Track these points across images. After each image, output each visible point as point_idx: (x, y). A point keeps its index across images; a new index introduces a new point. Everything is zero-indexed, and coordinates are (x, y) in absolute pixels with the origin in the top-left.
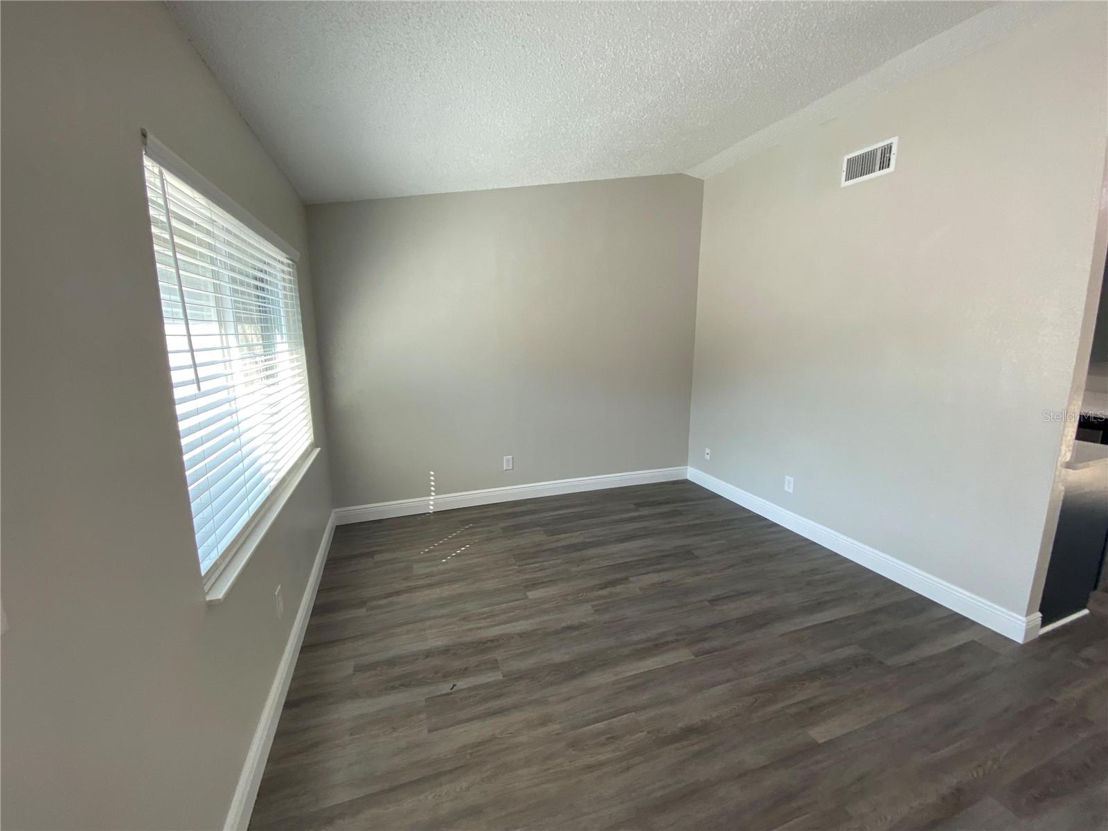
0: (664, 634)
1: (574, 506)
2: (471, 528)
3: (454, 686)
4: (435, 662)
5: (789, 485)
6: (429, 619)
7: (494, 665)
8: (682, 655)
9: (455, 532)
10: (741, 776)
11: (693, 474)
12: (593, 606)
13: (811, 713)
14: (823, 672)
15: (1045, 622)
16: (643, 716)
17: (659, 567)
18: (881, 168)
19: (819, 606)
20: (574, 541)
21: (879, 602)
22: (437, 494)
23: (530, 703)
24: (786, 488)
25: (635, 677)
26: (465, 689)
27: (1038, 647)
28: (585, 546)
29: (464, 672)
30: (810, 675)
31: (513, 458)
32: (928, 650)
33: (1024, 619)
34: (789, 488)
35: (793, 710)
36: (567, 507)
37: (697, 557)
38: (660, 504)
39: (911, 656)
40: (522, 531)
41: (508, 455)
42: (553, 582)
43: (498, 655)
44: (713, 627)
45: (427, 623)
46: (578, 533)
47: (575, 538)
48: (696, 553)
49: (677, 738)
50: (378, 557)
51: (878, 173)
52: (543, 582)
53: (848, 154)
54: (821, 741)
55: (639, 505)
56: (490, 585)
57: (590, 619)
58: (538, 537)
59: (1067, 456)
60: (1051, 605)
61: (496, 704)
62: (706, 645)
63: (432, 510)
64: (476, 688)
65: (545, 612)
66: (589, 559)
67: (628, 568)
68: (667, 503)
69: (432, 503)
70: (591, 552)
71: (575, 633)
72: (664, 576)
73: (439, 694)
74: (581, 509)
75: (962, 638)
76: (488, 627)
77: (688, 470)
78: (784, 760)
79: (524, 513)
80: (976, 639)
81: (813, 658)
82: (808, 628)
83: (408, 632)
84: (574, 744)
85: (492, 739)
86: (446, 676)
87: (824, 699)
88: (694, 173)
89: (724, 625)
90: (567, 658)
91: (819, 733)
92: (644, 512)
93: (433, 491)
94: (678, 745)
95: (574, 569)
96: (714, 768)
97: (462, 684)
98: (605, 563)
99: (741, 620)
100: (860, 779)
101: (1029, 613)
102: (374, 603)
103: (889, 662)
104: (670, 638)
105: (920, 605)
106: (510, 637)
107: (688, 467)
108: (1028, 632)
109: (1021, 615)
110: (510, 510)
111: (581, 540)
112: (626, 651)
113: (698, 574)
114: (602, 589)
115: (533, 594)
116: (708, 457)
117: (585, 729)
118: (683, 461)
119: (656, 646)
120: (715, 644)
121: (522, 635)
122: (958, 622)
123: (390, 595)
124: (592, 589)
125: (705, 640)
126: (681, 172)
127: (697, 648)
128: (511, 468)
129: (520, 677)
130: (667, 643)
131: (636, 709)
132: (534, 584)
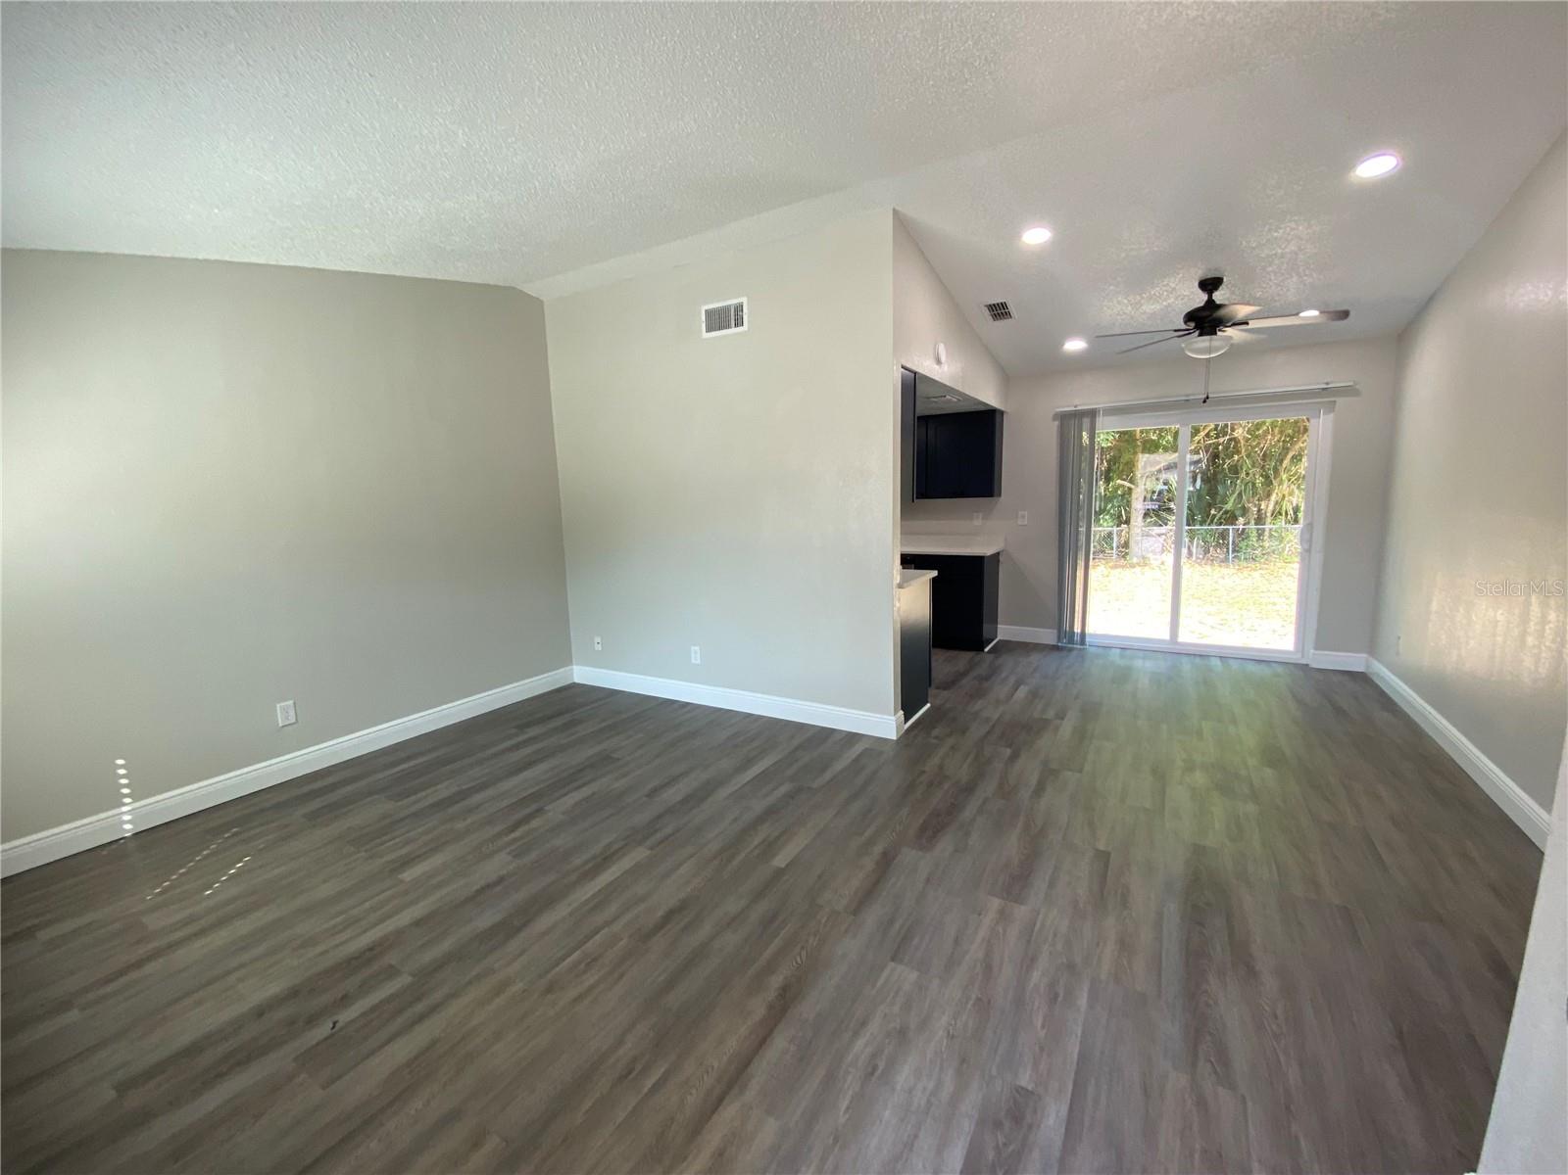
0: (609, 845)
1: (422, 754)
2: (235, 834)
3: (335, 1024)
4: (281, 1014)
5: (696, 657)
6: (229, 973)
7: (392, 972)
8: (640, 854)
9: (208, 848)
10: (729, 924)
11: (582, 674)
12: (509, 853)
13: (769, 848)
14: (770, 813)
15: (907, 719)
16: (617, 927)
17: (576, 784)
18: (736, 325)
19: (749, 762)
20: (445, 794)
21: (795, 742)
22: (135, 800)
23: (470, 983)
24: (693, 661)
25: (594, 896)
26: (357, 1018)
27: (907, 737)
28: (462, 795)
29: (345, 1000)
30: (761, 819)
31: (295, 703)
32: (839, 766)
33: (893, 718)
34: (696, 660)
35: (757, 852)
36: (409, 758)
37: (618, 759)
38: (551, 718)
39: (828, 775)
40: (345, 810)
41: (285, 700)
42: (434, 850)
43: (392, 958)
44: (660, 817)
45: (232, 978)
46: (446, 784)
47: (444, 790)
48: (615, 756)
49: (660, 926)
50: (44, 935)
51: (733, 330)
52: (419, 856)
53: (706, 303)
54: (783, 866)
55: (522, 728)
56: (326, 890)
57: (511, 867)
58: (382, 807)
59: (897, 579)
60: (908, 705)
61: (420, 1007)
62: (659, 836)
63: (128, 831)
64: (374, 1009)
65: (439, 886)
66: (477, 808)
67: (536, 801)
68: (560, 714)
69: (127, 818)
70: (478, 798)
71: (498, 889)
72: (586, 791)
73: (314, 1043)
74: (434, 755)
75: (858, 748)
76: (351, 939)
77: (575, 671)
78: (759, 895)
79: (334, 787)
80: (867, 746)
81: (758, 806)
82: (748, 782)
83: (199, 1003)
84: (549, 990)
85: (434, 1043)
86: (312, 1020)
87: (776, 834)
88: (530, 289)
89: (670, 811)
90: (498, 918)
91: (780, 861)
92: (532, 732)
93: (126, 796)
94: (663, 932)
95: (460, 825)
96: (706, 929)
97: (345, 1016)
98: (505, 803)
99: (685, 801)
100: (820, 877)
101: (896, 712)
102: (91, 996)
103: (815, 785)
104: (616, 847)
105: (826, 734)
106: (399, 933)
107: (575, 667)
108: (898, 728)
109: (890, 715)
110: (306, 789)
111: (454, 789)
112: (573, 877)
113: (624, 776)
114: (513, 831)
115: (408, 875)
116: (599, 647)
117: (557, 969)
118: (567, 660)
119: (605, 859)
120: (668, 830)
121: (417, 923)
122: (852, 738)
123: (122, 973)
124: (499, 835)
125: (656, 831)
126: (513, 285)
127: (649, 843)
128: (294, 721)
129: (439, 966)
130: (617, 851)
131: (607, 924)
132: (406, 862)
